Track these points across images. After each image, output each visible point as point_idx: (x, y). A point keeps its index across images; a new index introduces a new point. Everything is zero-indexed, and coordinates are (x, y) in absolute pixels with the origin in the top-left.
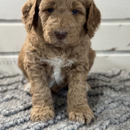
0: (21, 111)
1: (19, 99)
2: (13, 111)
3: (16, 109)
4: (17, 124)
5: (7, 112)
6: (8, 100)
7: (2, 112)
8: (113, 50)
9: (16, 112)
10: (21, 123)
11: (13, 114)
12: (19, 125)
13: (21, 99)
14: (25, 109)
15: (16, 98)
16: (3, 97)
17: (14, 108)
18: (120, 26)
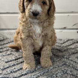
0: (13, 60)
1: (14, 55)
2: (10, 60)
3: (11, 59)
4: (10, 66)
5: (7, 61)
6: (9, 55)
7: (5, 61)
8: (65, 28)
9: (11, 61)
10: (12, 66)
11: (9, 62)
12: (11, 67)
13: (15, 55)
14: (16, 60)
15: (12, 54)
16: (6, 53)
17: (10, 59)
18: (68, 15)
